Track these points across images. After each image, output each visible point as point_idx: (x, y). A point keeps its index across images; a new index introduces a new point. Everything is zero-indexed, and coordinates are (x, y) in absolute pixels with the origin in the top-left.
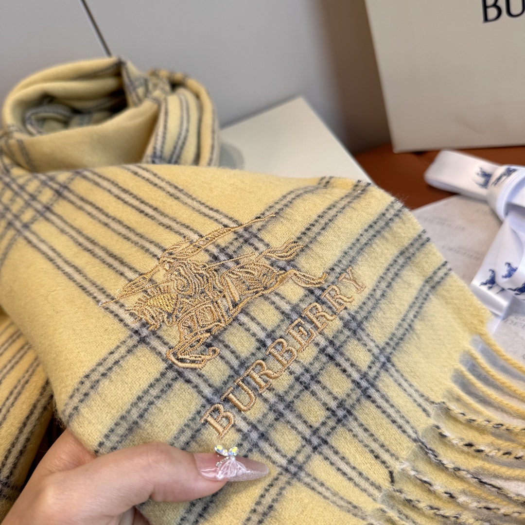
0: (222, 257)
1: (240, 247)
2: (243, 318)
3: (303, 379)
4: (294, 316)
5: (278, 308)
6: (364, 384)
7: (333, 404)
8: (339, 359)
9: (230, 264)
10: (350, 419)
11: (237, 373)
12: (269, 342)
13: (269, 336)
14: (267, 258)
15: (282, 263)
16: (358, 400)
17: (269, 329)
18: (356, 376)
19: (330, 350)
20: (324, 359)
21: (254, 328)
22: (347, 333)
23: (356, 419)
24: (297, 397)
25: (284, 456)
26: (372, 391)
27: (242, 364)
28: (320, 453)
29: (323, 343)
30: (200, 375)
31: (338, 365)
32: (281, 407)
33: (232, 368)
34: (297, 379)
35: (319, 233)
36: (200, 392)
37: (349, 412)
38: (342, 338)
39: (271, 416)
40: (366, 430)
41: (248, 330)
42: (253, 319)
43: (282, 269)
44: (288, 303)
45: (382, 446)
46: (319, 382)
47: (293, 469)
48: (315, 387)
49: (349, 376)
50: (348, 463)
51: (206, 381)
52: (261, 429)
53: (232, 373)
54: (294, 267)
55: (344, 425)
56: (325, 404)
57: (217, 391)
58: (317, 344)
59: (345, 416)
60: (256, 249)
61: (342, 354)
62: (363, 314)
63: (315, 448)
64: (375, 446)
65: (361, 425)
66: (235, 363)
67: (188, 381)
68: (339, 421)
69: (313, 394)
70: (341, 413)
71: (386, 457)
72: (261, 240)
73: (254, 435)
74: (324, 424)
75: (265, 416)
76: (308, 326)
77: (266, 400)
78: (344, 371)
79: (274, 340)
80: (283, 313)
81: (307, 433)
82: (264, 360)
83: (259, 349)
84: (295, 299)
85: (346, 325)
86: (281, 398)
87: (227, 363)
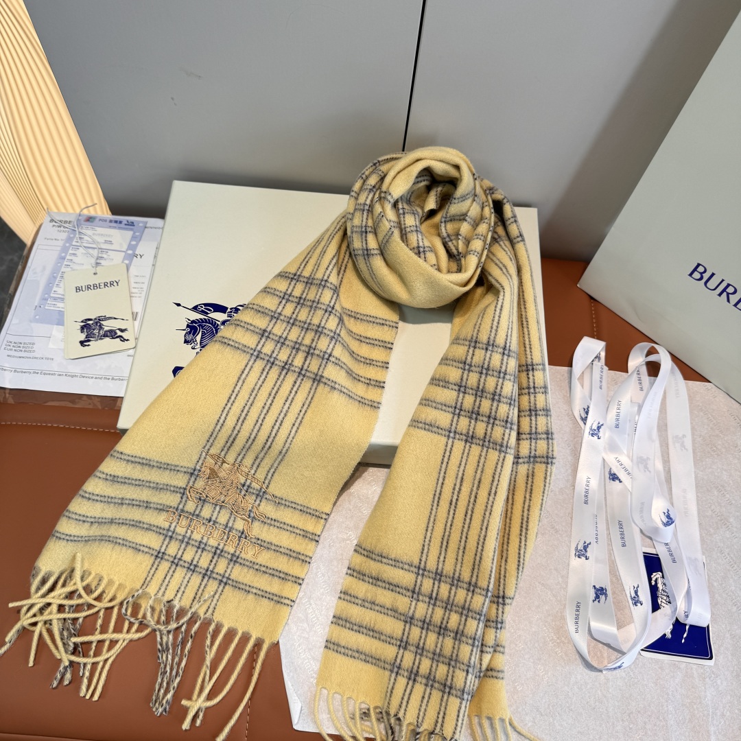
0: (245, 488)
1: (253, 494)
2: (218, 508)
3: (201, 544)
4: (228, 529)
5: (228, 521)
6: (209, 573)
7: (195, 563)
8: (216, 557)
9: (243, 492)
10: (191, 573)
11: (193, 515)
12: (212, 523)
13: (215, 522)
14: (252, 508)
15: (252, 515)
16: (200, 573)
17: (218, 520)
18: (211, 568)
19: (218, 552)
20: (213, 550)
21: (215, 514)
22: (229, 556)
23: (192, 575)
24: (193, 545)
25: (165, 550)
26: (206, 578)
27: (198, 515)
28: (171, 565)
29: (221, 547)
30: (186, 501)
31: (213, 558)
32: (186, 540)
33: (195, 512)
34: (200, 542)
35: (275, 526)
36: (179, 504)
37: (194, 571)
38: (226, 555)
39: (180, 538)
40: (188, 582)
41: (213, 512)
42: (219, 512)
43: (249, 516)
44: (233, 524)
45: (184, 592)
46: (202, 552)
47: (160, 555)
48: (200, 551)
49: (210, 564)
50: (171, 578)
51: (185, 504)
52: (174, 535)
53: (192, 513)
54: (252, 521)
55: (187, 571)
56: (194, 558)
57: (182, 511)
58: (219, 545)
59: (191, 570)
60: (255, 501)
61: (218, 558)
62: (242, 561)
63: (173, 562)
64: (182, 589)
65: (190, 578)
66: (197, 512)
67: (182, 498)
68: (188, 568)
69: (197, 552)
70: (192, 567)
71: (179, 595)
72: (261, 501)
73: (170, 534)
74: (185, 562)
75: (180, 535)
76: (225, 537)
77: (186, 532)
78: (211, 561)
79: (214, 524)
80: (227, 523)
81: (179, 556)
82: (203, 523)
83: (207, 520)
84: (235, 526)
85: (233, 555)
86: (190, 539)
87: (196, 509)
